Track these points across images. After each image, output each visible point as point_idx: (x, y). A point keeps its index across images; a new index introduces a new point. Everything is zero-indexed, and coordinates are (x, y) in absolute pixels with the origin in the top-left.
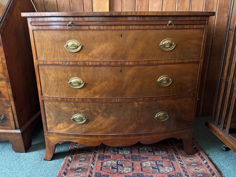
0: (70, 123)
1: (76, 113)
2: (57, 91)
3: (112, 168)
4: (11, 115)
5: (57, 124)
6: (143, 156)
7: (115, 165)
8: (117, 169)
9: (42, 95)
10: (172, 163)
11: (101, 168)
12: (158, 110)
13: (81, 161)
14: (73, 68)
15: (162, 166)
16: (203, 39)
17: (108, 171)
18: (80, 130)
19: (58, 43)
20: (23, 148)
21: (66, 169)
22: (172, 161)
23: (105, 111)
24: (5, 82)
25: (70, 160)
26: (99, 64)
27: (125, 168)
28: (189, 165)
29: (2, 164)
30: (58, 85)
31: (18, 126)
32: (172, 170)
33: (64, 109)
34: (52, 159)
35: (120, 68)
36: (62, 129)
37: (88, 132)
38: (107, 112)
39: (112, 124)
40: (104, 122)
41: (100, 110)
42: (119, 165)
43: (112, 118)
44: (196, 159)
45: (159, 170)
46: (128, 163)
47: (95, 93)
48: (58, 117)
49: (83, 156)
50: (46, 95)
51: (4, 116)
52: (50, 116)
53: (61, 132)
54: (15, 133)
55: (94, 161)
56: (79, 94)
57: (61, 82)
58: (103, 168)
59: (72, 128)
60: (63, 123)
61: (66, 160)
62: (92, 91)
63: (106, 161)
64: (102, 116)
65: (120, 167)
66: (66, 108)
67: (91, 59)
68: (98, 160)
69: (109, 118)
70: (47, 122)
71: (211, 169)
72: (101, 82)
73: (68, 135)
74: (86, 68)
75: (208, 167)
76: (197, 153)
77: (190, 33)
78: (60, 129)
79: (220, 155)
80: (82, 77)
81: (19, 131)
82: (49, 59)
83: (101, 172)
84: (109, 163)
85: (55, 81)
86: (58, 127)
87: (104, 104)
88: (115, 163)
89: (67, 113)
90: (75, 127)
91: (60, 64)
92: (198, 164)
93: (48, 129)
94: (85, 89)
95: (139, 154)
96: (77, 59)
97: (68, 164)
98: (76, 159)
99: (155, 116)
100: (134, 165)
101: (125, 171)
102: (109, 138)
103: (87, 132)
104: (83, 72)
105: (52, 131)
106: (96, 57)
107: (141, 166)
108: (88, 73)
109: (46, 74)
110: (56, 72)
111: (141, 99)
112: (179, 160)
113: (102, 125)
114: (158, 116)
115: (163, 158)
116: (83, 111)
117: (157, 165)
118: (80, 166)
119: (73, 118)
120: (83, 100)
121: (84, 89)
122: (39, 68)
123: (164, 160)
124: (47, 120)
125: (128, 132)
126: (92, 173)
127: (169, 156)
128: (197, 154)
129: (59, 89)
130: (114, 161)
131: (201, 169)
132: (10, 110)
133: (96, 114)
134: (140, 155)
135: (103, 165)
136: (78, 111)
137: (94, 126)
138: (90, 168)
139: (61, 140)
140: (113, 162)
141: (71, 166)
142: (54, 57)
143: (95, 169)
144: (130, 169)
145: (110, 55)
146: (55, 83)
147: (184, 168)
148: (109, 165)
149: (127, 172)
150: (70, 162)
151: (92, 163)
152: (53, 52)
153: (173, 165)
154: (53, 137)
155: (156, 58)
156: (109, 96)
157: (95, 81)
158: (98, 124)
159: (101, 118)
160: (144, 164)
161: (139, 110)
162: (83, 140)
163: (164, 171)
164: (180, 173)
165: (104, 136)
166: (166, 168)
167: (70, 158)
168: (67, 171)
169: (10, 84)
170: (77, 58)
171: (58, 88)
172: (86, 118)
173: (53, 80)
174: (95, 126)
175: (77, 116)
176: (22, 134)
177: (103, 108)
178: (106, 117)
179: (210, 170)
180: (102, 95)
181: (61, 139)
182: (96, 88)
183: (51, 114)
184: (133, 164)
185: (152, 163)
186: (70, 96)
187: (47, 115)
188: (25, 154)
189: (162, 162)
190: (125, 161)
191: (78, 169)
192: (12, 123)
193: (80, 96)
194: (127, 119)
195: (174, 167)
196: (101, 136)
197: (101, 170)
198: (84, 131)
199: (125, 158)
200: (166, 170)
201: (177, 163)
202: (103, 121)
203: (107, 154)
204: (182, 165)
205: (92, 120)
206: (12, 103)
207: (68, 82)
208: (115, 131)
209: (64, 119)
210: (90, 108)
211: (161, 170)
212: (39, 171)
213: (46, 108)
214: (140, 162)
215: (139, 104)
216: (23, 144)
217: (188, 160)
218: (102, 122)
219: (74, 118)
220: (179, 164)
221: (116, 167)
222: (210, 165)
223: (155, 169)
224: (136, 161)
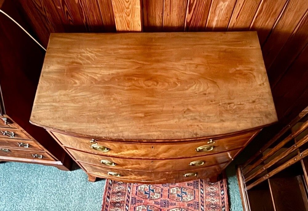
3: (146, 193)
4: (48, 156)
5: (95, 172)
7: (147, 190)
9: (76, 160)
10: (195, 191)
11: (136, 192)
13: (119, 184)
15: (186, 193)
17: (141, 196)
21: (109, 192)
24: (33, 142)
27: (156, 194)
28: (208, 194)
29: (56, 184)
31: (57, 160)
32: (192, 199)
33: (99, 169)
34: (96, 181)
36: (100, 174)
37: (124, 179)
42: (151, 190)
44: (215, 188)
45: (182, 198)
46: (158, 188)
50: (80, 160)
55: (130, 184)
59: (109, 176)
61: (107, 183)
63: (140, 185)
65: (151, 192)
66: (101, 169)
69: (141, 177)
71: (224, 201)
75: (223, 198)
76: (219, 181)
78: (98, 174)
81: (60, 163)
83: (136, 197)
84: (143, 187)
89: (103, 171)
92: (216, 194)
93: (87, 171)
97: (109, 187)
98: (115, 182)
100: (163, 191)
101: (155, 196)
103: (122, 179)
112: (201, 189)
115: (189, 185)
117: (182, 192)
118: (119, 190)
123: (189, 187)
126: (129, 198)
127: (195, 182)
128: (219, 183)
130: (147, 184)
131: (216, 200)
135: (138, 189)
138: (127, 192)
140: (146, 186)
141: (112, 189)
143: (131, 193)
144: (159, 195)
147: (203, 197)
148: (143, 190)
149: (156, 198)
150: (111, 185)
151: (129, 187)
153: (195, 194)
158: (132, 178)
160: (171, 191)
163: (186, 199)
164: (198, 202)
166: (188, 196)
167: (110, 182)
168: (109, 194)
174: (129, 178)
178: (139, 176)
179: (222, 202)
184: (162, 189)
185: (178, 189)
189: (187, 189)
190: (156, 186)
191: (118, 193)
192: (52, 159)
195: (195, 196)
197: (136, 194)
198: (120, 178)
200: (188, 198)
201: (198, 193)
204: (203, 194)
205: (127, 176)
206: (47, 151)
211: (184, 198)
212: (88, 193)
213: (82, 164)
214: (168, 188)
217: (209, 189)
218: (135, 177)
220: (200, 193)
221: (148, 193)
222: (225, 196)
223: (179, 196)
224: (165, 186)
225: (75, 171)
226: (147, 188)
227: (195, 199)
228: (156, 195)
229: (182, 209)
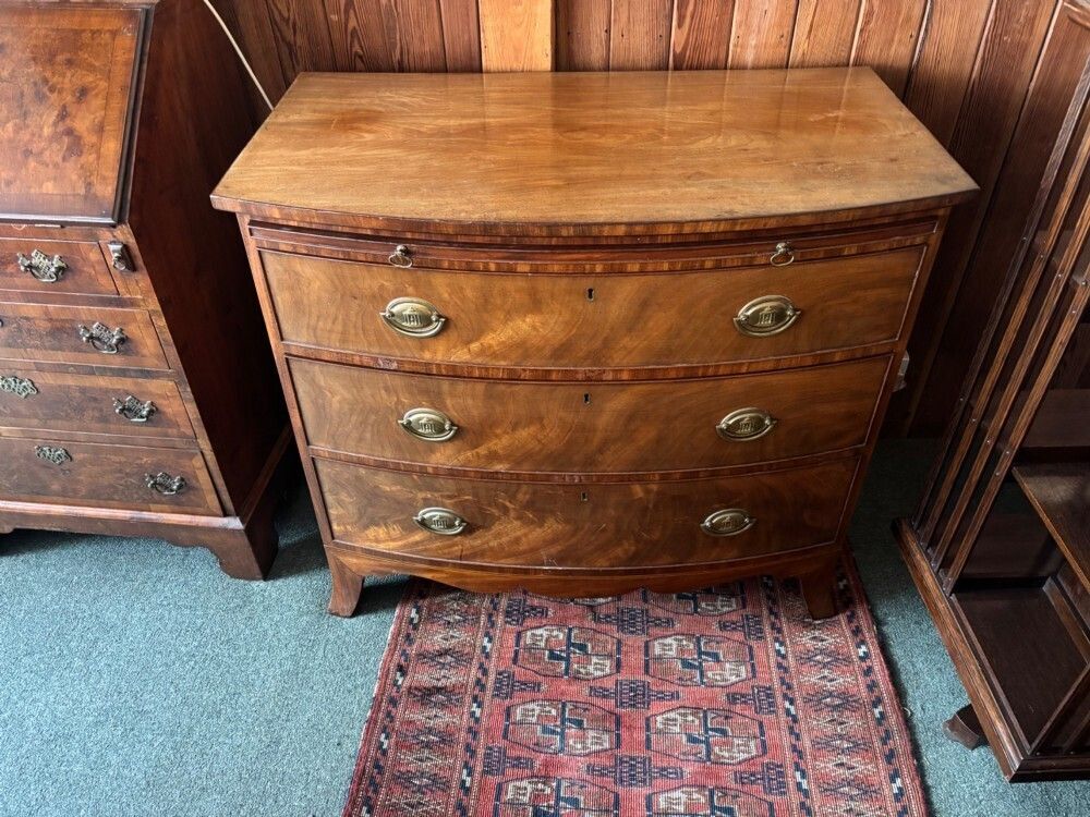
0: (409, 528)
1: (427, 503)
2: (361, 439)
3: (553, 656)
4: (203, 477)
5: (366, 527)
6: (660, 613)
7: (560, 644)
8: (567, 660)
9: (308, 444)
10: (751, 648)
11: (516, 653)
12: (717, 506)
13: (449, 623)
14: (416, 380)
15: (716, 657)
16: (915, 281)
17: (536, 668)
18: (446, 551)
19: (357, 302)
20: (256, 568)
21: (404, 653)
22: (754, 644)
23: (529, 505)
24: (171, 383)
25: (412, 619)
26: (505, 377)
27: (594, 660)
28: (806, 658)
29: (199, 622)
30: (363, 423)
31: (229, 505)
32: (744, 675)
33: (388, 489)
34: (355, 613)
35: (583, 391)
36: (384, 542)
37: (474, 556)
38: (536, 510)
39: (553, 541)
40: (526, 535)
41: (510, 502)
42: (573, 645)
43: (552, 526)
44: (834, 637)
45: (702, 675)
46: (603, 637)
47: (493, 456)
48: (370, 510)
49: (455, 605)
50: (323, 445)
51: (182, 479)
52: (340, 503)
53: (381, 547)
54: (225, 530)
55: (493, 625)
56: (438, 455)
57: (373, 417)
58: (520, 657)
59: (417, 543)
60: (386, 527)
61: (400, 618)
62: (482, 450)
63: (532, 628)
64: (519, 518)
65: (576, 654)
66: (394, 488)
67: (479, 360)
68: (506, 622)
69: (541, 526)
70: (332, 518)
71: (873, 681)
72: (515, 427)
73: (404, 559)
74: (461, 386)
75: (868, 671)
76: (844, 612)
77: (861, 270)
78: (377, 541)
79: (925, 626)
80: (448, 410)
81: (235, 523)
82: (326, 344)
83: (515, 669)
84: (541, 635)
85: (352, 411)
86: (371, 532)
87: (524, 488)
88: (561, 636)
89: (399, 503)
90: (430, 539)
91: (365, 364)
92: (838, 659)
93: (336, 534)
94: (458, 443)
95: (646, 606)
96: (427, 356)
97: (408, 635)
98: (433, 617)
99: (703, 522)
100: (624, 649)
101: (591, 668)
102: (541, 576)
103: (467, 557)
104: (452, 395)
105: (351, 542)
106: (494, 356)
107: (647, 654)
108: (470, 402)
109: (320, 387)
110: (356, 387)
111: (657, 477)
112: (776, 640)
113: (517, 540)
114: (714, 521)
115: (725, 626)
116: (452, 501)
117: (700, 653)
118: (447, 645)
119: (419, 518)
120: (452, 474)
121: (456, 442)
122: (292, 366)
123: (725, 634)
124: (332, 512)
125: (608, 564)
126: (485, 672)
127: (748, 619)
128: (842, 618)
129: (368, 436)
130: (560, 626)
131: (842, 680)
132: (198, 462)
133: (495, 512)
134: (647, 610)
135: (522, 643)
136: (435, 501)
137: (491, 544)
138: (478, 651)
139: (382, 569)
140: (555, 633)
141: (418, 641)
142: (344, 340)
143: (494, 655)
144: (608, 663)
145: (547, 352)
146: (354, 418)
147: (786, 670)
148: (542, 644)
149: (599, 673)
150: (415, 627)
151: (487, 634)
152: (339, 327)
153: (752, 658)
154: (352, 556)
155: (716, 357)
156: (543, 468)
157: (494, 425)
158: (505, 539)
159: (517, 523)
160: (657, 650)
161: (647, 508)
162: (455, 575)
163: (718, 678)
164: (769, 689)
165: (526, 572)
166: (728, 666)
167: (413, 614)
168: (406, 661)
169: (189, 389)
170: (427, 353)
171: (364, 431)
172: (463, 521)
173: (346, 407)
174: (494, 543)
175: (432, 514)
176: (249, 531)
177: (520, 496)
178: (533, 522)
179: (868, 686)
180: (518, 463)
181: (381, 566)
182: (500, 443)
183: (344, 496)
184: (619, 642)
185: (685, 643)
186: (408, 456)
187: (329, 498)
188: (262, 584)
189: (718, 643)
190: (595, 630)
191: (441, 655)
192: (212, 499)
193: (441, 461)
194: (604, 530)
195: (753, 665)
196: (515, 571)
197: (515, 661)
198: (459, 554)
199: (597, 619)
200: (727, 674)
201: (768, 650)
202: (523, 531)
203: (536, 602)
204: (784, 657)
205: (486, 527)
206: (205, 444)
207: (400, 422)
208: (561, 561)
209: (389, 517)
210: (476, 495)
211: (710, 674)
212: (321, 653)
213: (323, 478)
214: (644, 638)
215: (648, 492)
216: (253, 558)
217: (806, 640)
218: (519, 533)
219: (423, 519)
220: (772, 654)
221: (564, 655)
222: (877, 664)
223: (691, 666)
224: (632, 632)
225: (279, 583)
226: (557, 636)
227: (754, 676)
228: (596, 664)
229: (705, 712)
